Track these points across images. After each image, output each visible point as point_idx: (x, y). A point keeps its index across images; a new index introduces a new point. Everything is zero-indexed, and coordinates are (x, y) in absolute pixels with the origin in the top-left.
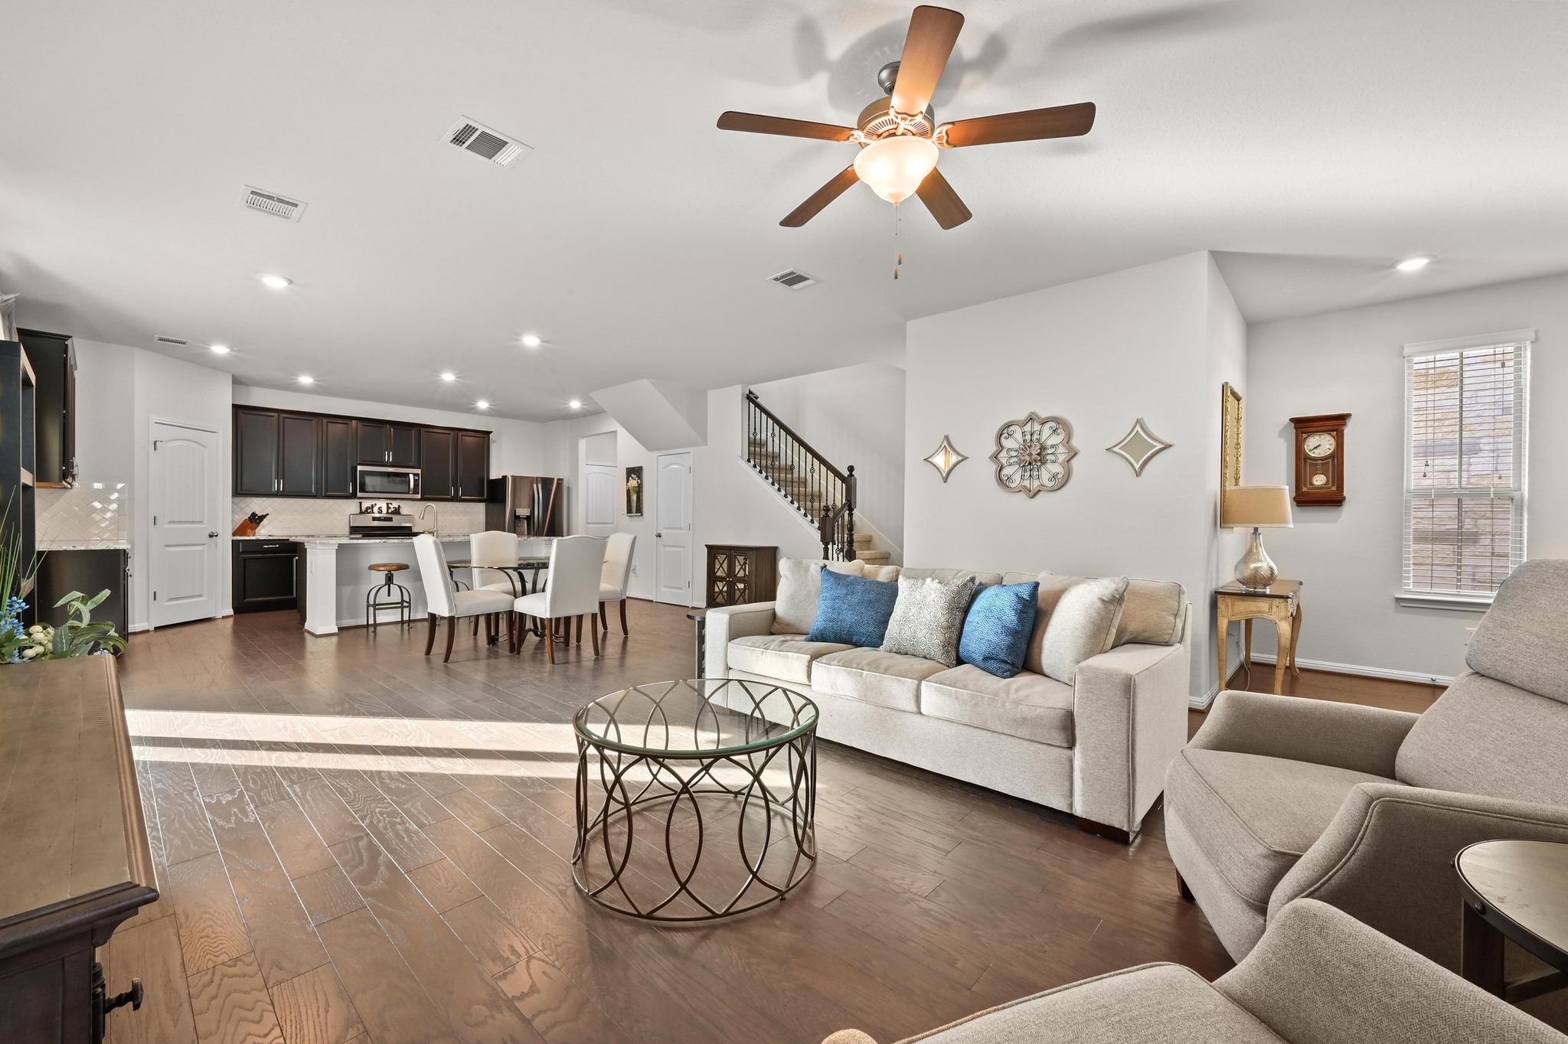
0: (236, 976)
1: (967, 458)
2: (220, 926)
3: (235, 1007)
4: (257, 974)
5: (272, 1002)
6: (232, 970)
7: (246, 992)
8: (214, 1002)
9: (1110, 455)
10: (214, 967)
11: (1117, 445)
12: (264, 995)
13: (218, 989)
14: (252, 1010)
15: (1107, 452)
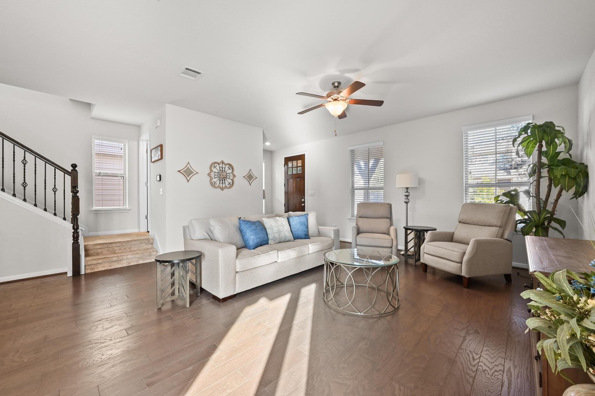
0: (487, 366)
1: (198, 173)
2: (482, 391)
3: (492, 358)
4: (481, 361)
5: (482, 351)
6: (487, 369)
7: (487, 359)
8: (497, 364)
9: (244, 178)
10: (492, 375)
11: (246, 176)
12: (483, 354)
13: (494, 367)
14: (488, 354)
15: (243, 178)
